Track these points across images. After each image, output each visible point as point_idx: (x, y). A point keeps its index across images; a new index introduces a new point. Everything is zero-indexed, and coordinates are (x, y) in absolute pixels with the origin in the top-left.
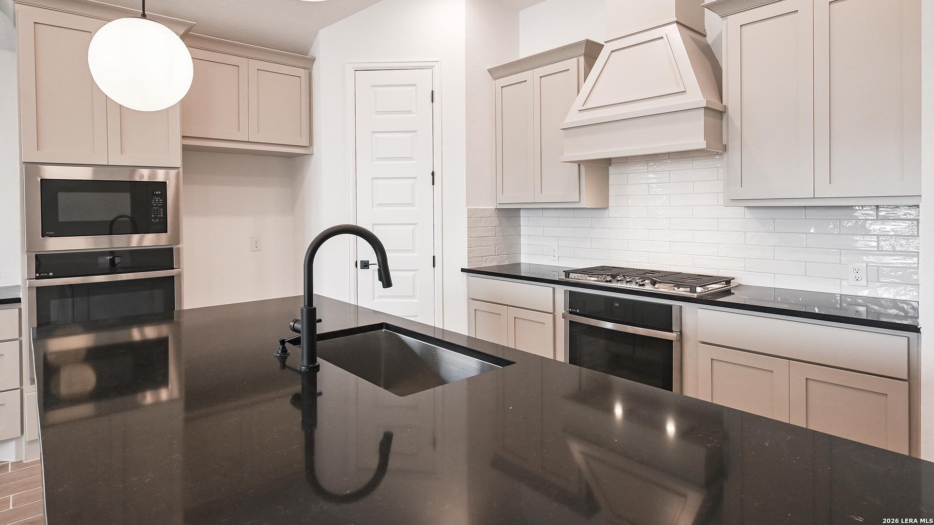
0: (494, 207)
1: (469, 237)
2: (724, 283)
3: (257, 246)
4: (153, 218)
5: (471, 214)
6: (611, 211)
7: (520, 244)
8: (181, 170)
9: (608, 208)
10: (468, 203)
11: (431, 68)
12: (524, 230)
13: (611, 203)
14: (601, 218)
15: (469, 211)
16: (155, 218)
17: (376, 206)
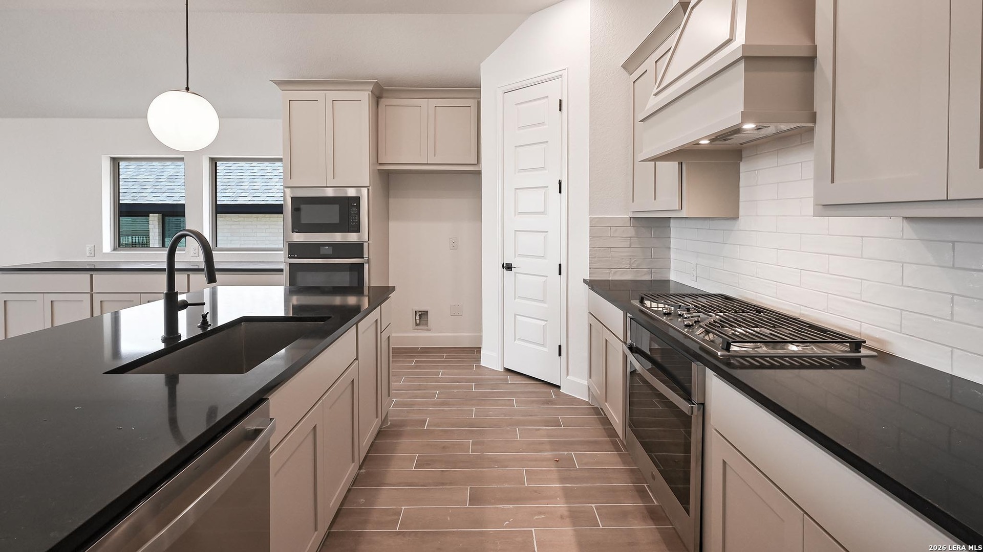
0: (628, 216)
1: (592, 248)
2: (848, 344)
3: (454, 246)
4: (352, 222)
5: (595, 224)
6: (743, 222)
7: (670, 258)
8: (370, 188)
9: (738, 218)
10: (591, 211)
11: (560, 76)
12: (673, 243)
13: (742, 212)
14: (732, 230)
15: (592, 220)
16: (353, 222)
17: (518, 214)
